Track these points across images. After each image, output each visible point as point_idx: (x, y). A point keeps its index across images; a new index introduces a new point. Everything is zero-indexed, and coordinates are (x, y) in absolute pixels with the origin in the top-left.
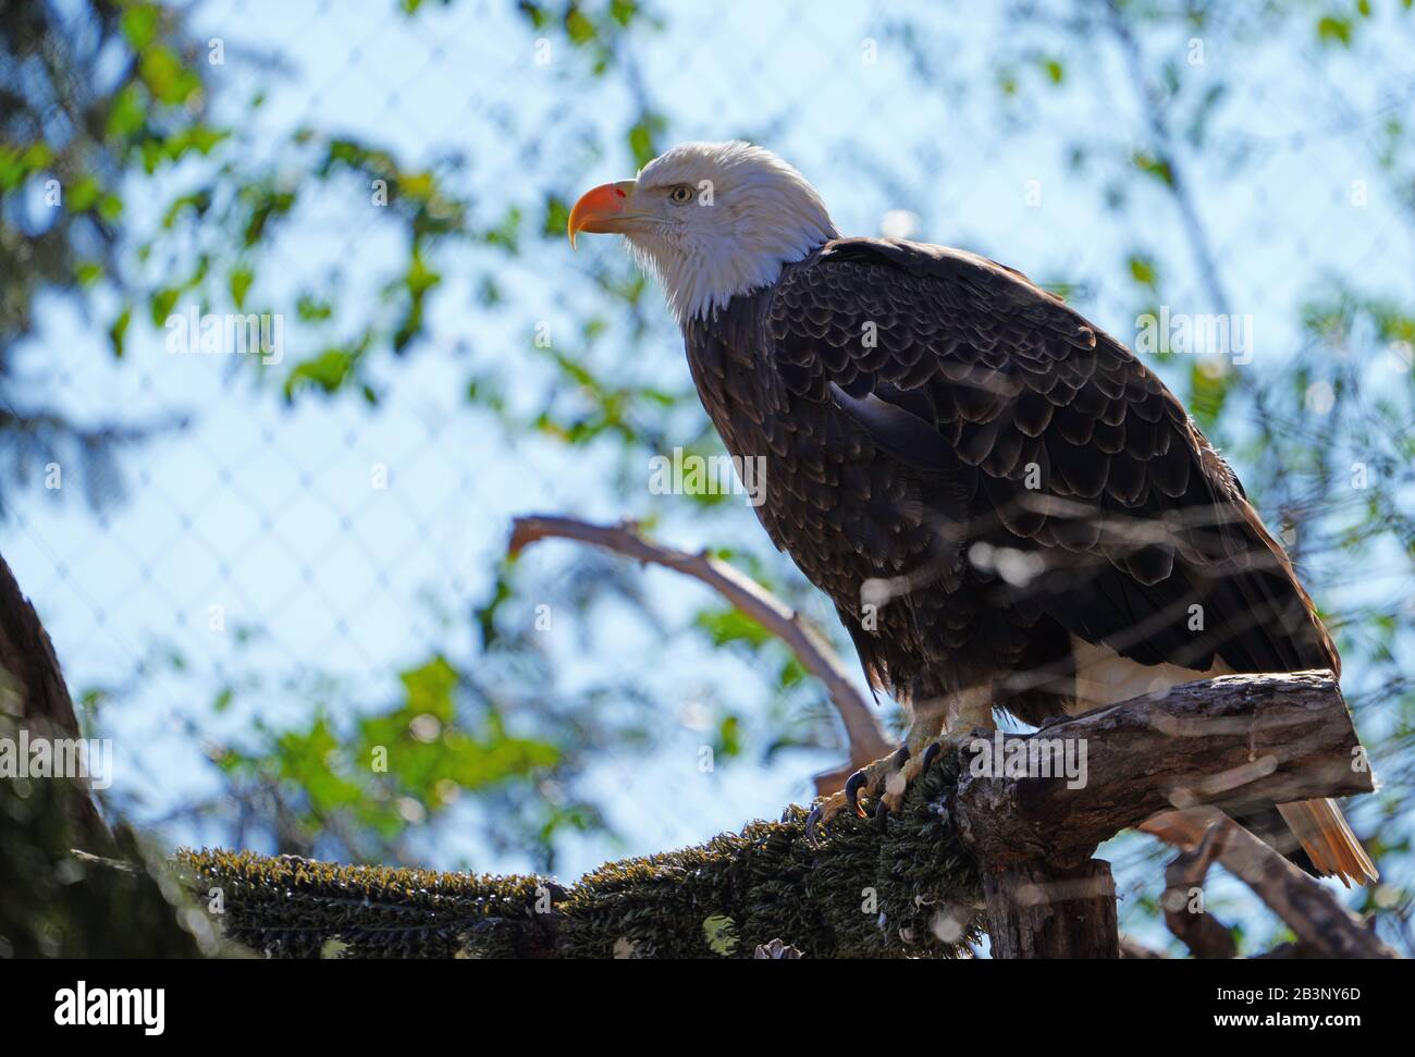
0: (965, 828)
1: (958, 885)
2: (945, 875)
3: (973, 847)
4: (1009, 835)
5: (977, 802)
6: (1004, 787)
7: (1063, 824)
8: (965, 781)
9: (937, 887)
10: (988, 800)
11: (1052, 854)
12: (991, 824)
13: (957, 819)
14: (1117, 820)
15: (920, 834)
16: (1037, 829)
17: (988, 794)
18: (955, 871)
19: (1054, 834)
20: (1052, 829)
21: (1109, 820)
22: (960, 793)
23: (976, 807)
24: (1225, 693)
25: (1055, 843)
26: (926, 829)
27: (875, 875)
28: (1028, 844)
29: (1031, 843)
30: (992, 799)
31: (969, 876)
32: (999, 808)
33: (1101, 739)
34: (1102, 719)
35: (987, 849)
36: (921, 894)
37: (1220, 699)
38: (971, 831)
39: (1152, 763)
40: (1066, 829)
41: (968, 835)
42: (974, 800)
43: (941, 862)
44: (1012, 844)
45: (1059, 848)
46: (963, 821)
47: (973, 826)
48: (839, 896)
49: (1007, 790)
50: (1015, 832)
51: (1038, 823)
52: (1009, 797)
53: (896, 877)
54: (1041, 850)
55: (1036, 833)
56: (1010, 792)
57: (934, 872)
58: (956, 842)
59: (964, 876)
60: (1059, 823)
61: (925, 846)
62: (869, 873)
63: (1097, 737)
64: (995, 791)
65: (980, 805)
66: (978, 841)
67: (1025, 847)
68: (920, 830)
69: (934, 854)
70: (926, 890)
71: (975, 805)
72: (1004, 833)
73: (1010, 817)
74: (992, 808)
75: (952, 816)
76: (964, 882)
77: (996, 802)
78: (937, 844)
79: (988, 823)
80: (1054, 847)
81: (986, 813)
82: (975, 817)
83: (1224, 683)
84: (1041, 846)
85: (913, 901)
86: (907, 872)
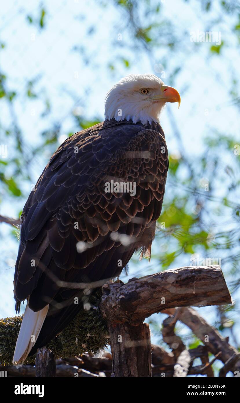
0: (103, 313)
1: (101, 330)
2: (97, 327)
3: (106, 319)
4: (117, 315)
5: (108, 305)
6: (116, 300)
7: (134, 312)
8: (104, 298)
9: (94, 331)
10: (111, 304)
11: (131, 322)
12: (112, 312)
13: (101, 310)
14: (151, 311)
15: (89, 314)
16: (126, 314)
17: (111, 302)
18: (100, 326)
19: (132, 315)
20: (131, 314)
21: (149, 311)
22: (102, 302)
23: (107, 306)
24: (186, 272)
25: (132, 318)
26: (91, 313)
27: (75, 326)
28: (123, 318)
29: (124, 318)
30: (112, 304)
31: (105, 328)
32: (114, 307)
33: (147, 286)
34: (148, 279)
35: (110, 319)
36: (89, 333)
37: (184, 274)
38: (105, 314)
39: (163, 294)
40: (135, 314)
41: (105, 315)
42: (107, 304)
43: (96, 323)
44: (118, 318)
45: (133, 320)
46: (103, 311)
47: (106, 312)
48: (63, 333)
49: (117, 301)
50: (119, 314)
51: (127, 312)
52: (118, 303)
53: (81, 327)
54: (127, 320)
55: (126, 315)
56: (118, 302)
57: (93, 326)
58: (100, 317)
59: (103, 328)
60: (133, 312)
61: (91, 318)
62: (73, 326)
63: (145, 285)
64: (113, 301)
65: (108, 306)
66: (107, 317)
67: (122, 319)
68: (89, 313)
69: (94, 321)
70: (91, 332)
71: (107, 305)
72: (116, 315)
73: (118, 310)
74: (112, 307)
75: (99, 309)
76: (103, 329)
77: (114, 305)
78: (95, 317)
79: (111, 311)
80: (132, 320)
81: (110, 308)
82: (107, 309)
83: (186, 269)
84: (127, 319)
85: (87, 335)
86: (85, 326)
